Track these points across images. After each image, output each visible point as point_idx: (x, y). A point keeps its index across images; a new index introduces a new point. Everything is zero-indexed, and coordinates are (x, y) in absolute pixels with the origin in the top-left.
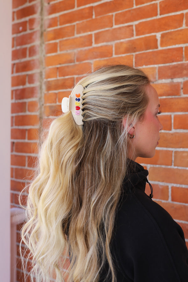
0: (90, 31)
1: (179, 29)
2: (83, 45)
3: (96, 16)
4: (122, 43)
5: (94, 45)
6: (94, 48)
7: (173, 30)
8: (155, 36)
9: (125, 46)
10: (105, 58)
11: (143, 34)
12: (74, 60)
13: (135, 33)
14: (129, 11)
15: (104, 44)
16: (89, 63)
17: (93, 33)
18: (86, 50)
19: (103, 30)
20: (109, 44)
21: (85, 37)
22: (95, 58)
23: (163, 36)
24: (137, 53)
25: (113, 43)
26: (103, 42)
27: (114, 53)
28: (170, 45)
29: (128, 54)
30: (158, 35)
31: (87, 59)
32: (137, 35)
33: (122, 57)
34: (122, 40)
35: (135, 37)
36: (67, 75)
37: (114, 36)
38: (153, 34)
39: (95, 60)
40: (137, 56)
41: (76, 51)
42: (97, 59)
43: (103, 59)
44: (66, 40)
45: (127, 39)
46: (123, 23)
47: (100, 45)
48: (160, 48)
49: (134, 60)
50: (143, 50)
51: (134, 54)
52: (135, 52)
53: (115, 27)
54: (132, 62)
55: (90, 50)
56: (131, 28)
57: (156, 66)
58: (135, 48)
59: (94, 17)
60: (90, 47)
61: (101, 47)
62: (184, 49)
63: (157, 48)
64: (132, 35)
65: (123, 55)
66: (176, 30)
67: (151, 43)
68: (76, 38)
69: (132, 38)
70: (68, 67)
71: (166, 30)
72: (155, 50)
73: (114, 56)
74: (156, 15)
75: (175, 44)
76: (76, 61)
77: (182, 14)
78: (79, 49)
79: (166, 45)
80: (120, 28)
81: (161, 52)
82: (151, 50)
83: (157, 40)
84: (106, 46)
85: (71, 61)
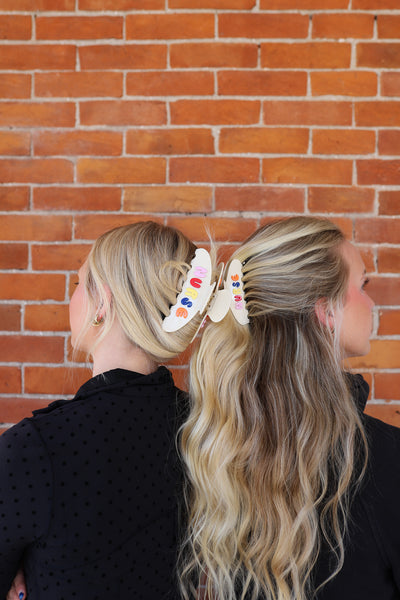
0: (70, 96)
1: (253, 126)
2: (52, 120)
3: (82, 67)
4: (142, 132)
5: (79, 126)
6: (79, 132)
7: (241, 126)
8: (209, 130)
9: (149, 138)
10: (106, 157)
12: (30, 151)
14: (158, 74)
15: (104, 127)
16: (67, 161)
17: (77, 101)
18: (59, 133)
19: (100, 99)
20: (114, 129)
21: (58, 105)
22: (83, 153)
23: (224, 133)
25: (124, 130)
26: (101, 123)
27: (124, 148)
28: (237, 152)
30: (216, 130)
31: (63, 153)
32: (173, 122)
33: (142, 160)
34: (142, 127)
35: (169, 126)
36: (11, 181)
37: (126, 115)
39: (80, 157)
40: (173, 162)
41: (33, 131)
42: (87, 157)
43: (99, 157)
44: (8, 103)
45: (153, 127)
46: (144, 93)
47: (93, 128)
48: (218, 154)
49: (168, 169)
50: (186, 153)
51: (168, 157)
52: (169, 153)
53: (126, 97)
54: (165, 171)
55: (69, 135)
56: (162, 106)
57: (211, 185)
58: (170, 146)
59: (78, 68)
60: (71, 129)
61: (97, 132)
62: (261, 162)
63: (213, 153)
64: (165, 122)
65: (146, 156)
66: (248, 126)
67: (202, 143)
68: (36, 104)
69: (163, 127)
70: (12, 162)
71: (230, 123)
72: (210, 156)
73: (125, 155)
75: (246, 151)
76: (32, 152)
77: (258, 102)
78: (43, 129)
79: (231, 151)
80: (138, 103)
81: (221, 161)
82: (201, 156)
83: (213, 139)
84: (108, 132)
85: (21, 152)
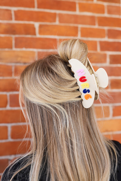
11: (22, 20)
13: (13, 17)
24: (17, 36)
29: (7, 35)
38: (31, 23)
74: (34, 7)
